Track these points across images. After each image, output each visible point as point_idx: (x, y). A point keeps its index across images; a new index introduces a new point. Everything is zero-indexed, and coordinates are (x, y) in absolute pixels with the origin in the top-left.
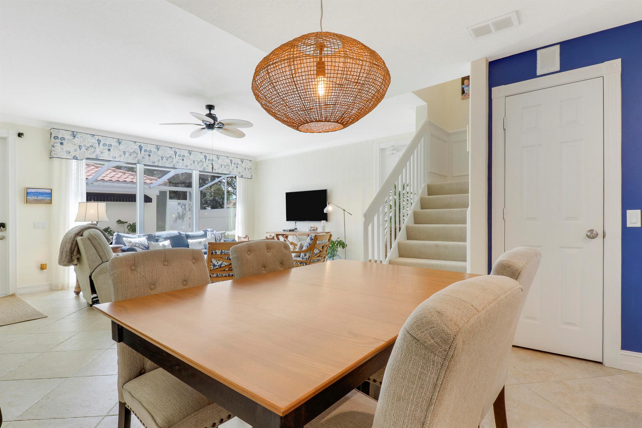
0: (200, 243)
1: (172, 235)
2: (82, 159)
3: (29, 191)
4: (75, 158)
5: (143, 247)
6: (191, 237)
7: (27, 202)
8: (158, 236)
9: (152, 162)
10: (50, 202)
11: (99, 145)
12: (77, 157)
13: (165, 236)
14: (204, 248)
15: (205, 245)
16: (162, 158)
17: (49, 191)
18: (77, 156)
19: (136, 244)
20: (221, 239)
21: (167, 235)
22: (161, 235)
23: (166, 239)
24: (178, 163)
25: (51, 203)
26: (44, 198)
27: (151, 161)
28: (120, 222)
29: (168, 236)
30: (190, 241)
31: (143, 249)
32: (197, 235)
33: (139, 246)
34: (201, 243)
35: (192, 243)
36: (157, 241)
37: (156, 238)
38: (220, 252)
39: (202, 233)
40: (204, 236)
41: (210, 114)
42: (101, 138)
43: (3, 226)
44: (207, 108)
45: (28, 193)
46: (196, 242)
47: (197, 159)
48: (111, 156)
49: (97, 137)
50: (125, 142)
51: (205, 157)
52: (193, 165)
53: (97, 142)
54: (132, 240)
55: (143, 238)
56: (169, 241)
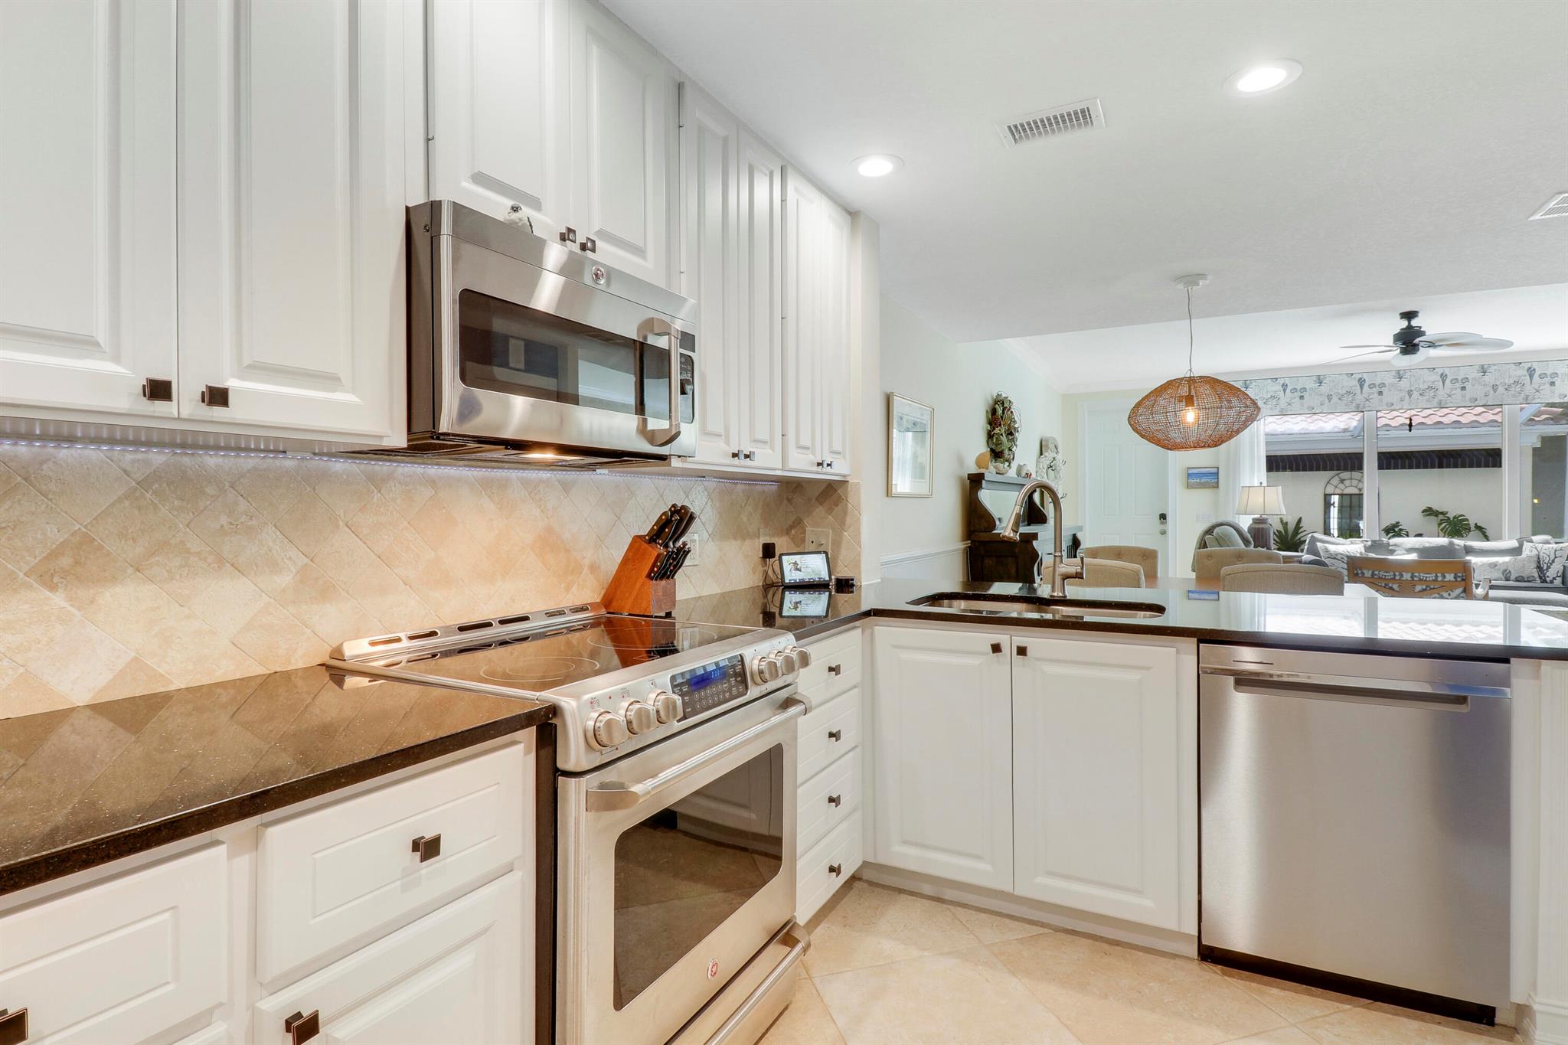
0: (1494, 565)
1: (1427, 545)
3: (1191, 471)
5: (1345, 559)
6: (1477, 552)
7: (1189, 486)
8: (1395, 545)
9: (1387, 404)
10: (1216, 486)
11: (1284, 393)
14: (1504, 579)
15: (1504, 568)
16: (1410, 392)
17: (1214, 470)
19: (1335, 554)
20: (1553, 561)
21: (1415, 544)
23: (1410, 550)
24: (1449, 396)
25: (1218, 487)
26: (1209, 480)
27: (1385, 401)
28: (1429, 512)
29: (1417, 546)
30: (1474, 560)
32: (1494, 548)
34: (1496, 565)
36: (1392, 552)
37: (1391, 548)
38: (1370, 572)
39: (1514, 544)
40: (1517, 551)
41: (1410, 327)
42: (1287, 381)
43: (1163, 517)
44: (1401, 318)
45: (1189, 475)
46: (1484, 564)
47: (1502, 380)
48: (1306, 406)
49: (1281, 381)
50: (1330, 379)
51: (1531, 372)
52: (1491, 395)
53: (1282, 389)
54: (1332, 548)
55: (1357, 546)
56: (1415, 554)
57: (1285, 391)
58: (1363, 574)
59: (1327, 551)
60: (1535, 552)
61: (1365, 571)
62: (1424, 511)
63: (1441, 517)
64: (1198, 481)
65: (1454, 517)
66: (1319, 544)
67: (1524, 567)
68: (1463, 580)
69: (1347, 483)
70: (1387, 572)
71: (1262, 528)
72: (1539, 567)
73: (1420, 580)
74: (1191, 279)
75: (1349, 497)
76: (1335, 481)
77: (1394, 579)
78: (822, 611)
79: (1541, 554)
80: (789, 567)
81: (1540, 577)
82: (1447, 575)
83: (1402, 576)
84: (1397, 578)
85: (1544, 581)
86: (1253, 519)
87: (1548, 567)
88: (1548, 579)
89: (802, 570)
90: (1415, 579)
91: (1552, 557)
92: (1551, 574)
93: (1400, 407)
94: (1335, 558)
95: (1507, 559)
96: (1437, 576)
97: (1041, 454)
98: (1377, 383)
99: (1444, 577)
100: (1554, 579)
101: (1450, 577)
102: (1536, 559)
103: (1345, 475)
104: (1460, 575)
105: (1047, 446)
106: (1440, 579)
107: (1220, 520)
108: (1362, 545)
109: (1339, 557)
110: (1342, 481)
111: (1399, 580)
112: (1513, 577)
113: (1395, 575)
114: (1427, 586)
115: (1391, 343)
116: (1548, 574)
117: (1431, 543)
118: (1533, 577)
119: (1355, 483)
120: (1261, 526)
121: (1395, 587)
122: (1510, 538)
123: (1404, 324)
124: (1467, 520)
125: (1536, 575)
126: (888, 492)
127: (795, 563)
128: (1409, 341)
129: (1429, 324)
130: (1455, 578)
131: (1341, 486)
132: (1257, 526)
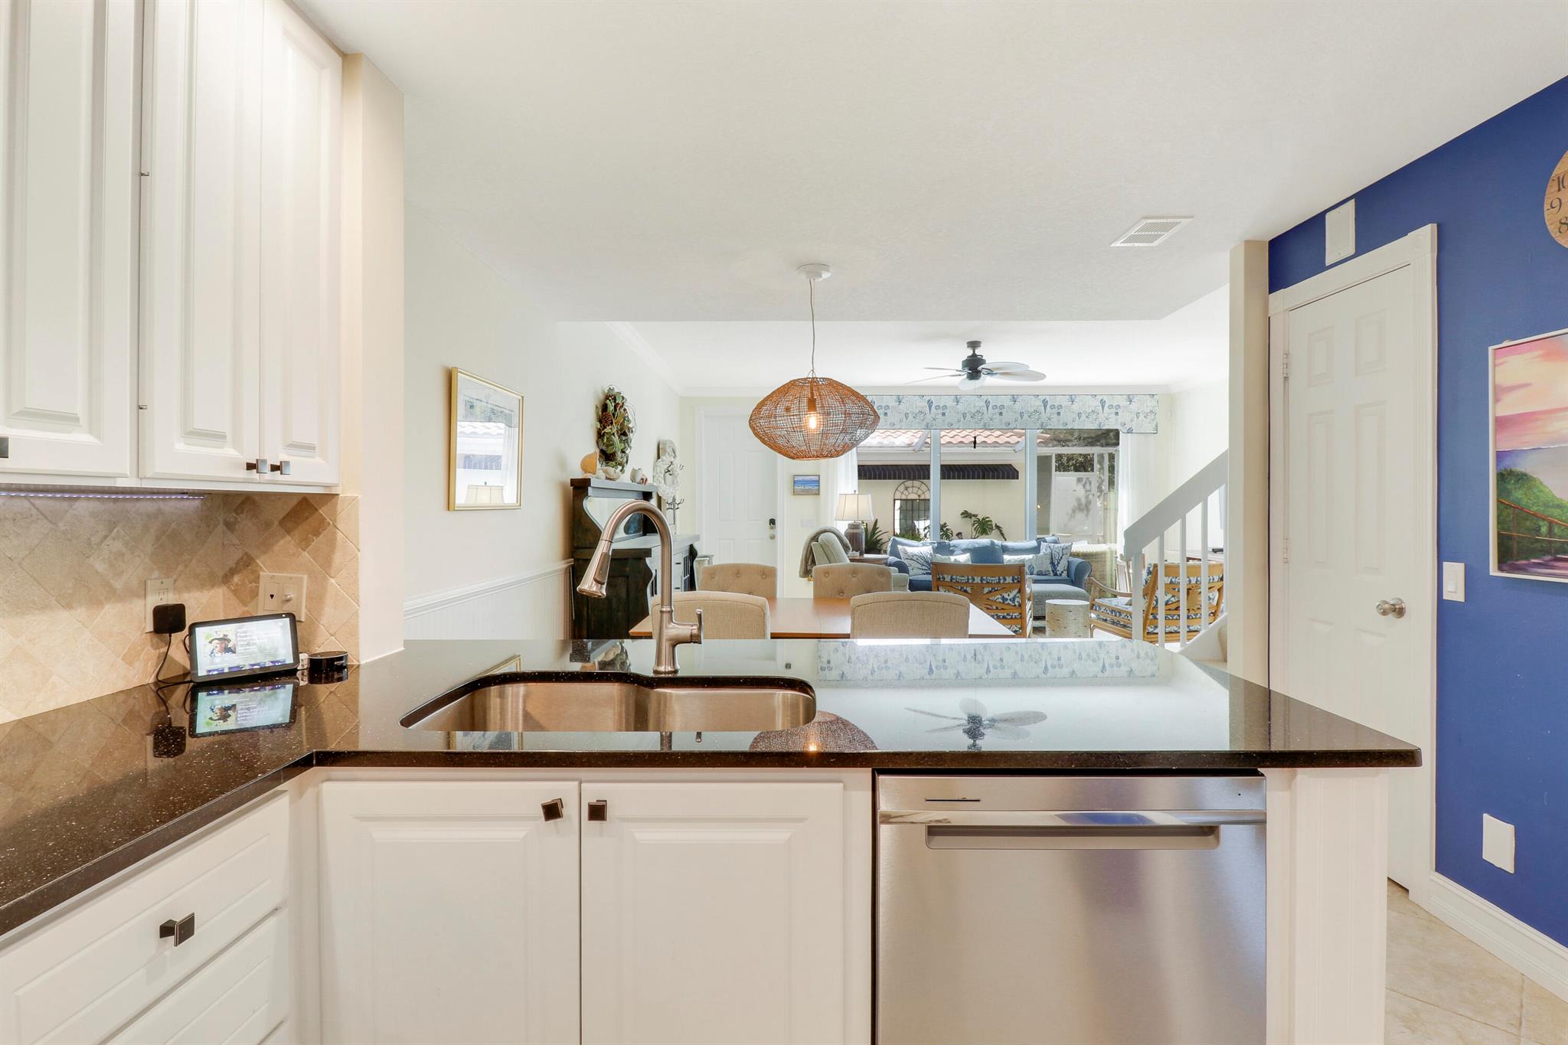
1: (977, 546)
3: (796, 479)
5: (923, 561)
6: (1009, 551)
7: (795, 493)
8: (954, 546)
9: (948, 424)
10: (818, 493)
13: (964, 547)
17: (816, 478)
20: (1061, 558)
21: (968, 545)
22: (959, 545)
23: (965, 551)
24: (991, 420)
25: (819, 495)
26: (811, 487)
27: (947, 422)
28: (966, 515)
29: (969, 547)
30: (1006, 557)
31: (923, 565)
32: (1022, 547)
33: (918, 559)
36: (952, 553)
37: (951, 548)
38: (949, 577)
39: (1034, 543)
40: (1036, 550)
41: (974, 355)
43: (772, 522)
44: (968, 347)
45: (795, 482)
47: (1027, 410)
48: (888, 423)
50: (907, 399)
51: (1045, 403)
52: (1019, 420)
54: (910, 550)
55: (927, 547)
56: (968, 554)
58: (944, 578)
59: (906, 553)
60: (1049, 551)
61: (945, 576)
62: (962, 514)
63: (974, 518)
64: (803, 488)
65: (983, 519)
66: (899, 547)
68: (1018, 581)
69: (910, 490)
70: (962, 576)
71: (857, 533)
72: (1052, 563)
73: (988, 583)
74: (813, 268)
75: (911, 502)
76: (902, 488)
77: (968, 582)
78: (283, 716)
79: (1053, 552)
80: (210, 647)
81: (1053, 571)
82: (1007, 578)
83: (974, 579)
84: (970, 581)
85: (1056, 575)
86: (849, 525)
87: (1058, 563)
89: (239, 649)
90: (984, 582)
91: (1061, 555)
92: (1060, 568)
93: (957, 427)
94: (912, 559)
95: (1031, 556)
96: (999, 579)
97: (659, 457)
98: (941, 405)
99: (1005, 580)
100: (1062, 572)
101: (1009, 580)
102: (1050, 556)
103: (909, 483)
104: (1016, 577)
105: (665, 451)
106: (1002, 581)
107: (822, 527)
108: (931, 546)
109: (915, 558)
110: (906, 488)
111: (972, 583)
112: (1035, 572)
113: (968, 579)
114: (992, 589)
115: (960, 368)
116: (1058, 568)
117: (979, 544)
118: (1048, 571)
119: (915, 490)
120: (855, 531)
121: (969, 590)
122: (1031, 539)
123: (970, 352)
124: (991, 521)
125: (1050, 569)
126: (449, 505)
127: (224, 639)
128: (974, 367)
129: (990, 355)
130: (1013, 580)
131: (906, 492)
132: (852, 531)
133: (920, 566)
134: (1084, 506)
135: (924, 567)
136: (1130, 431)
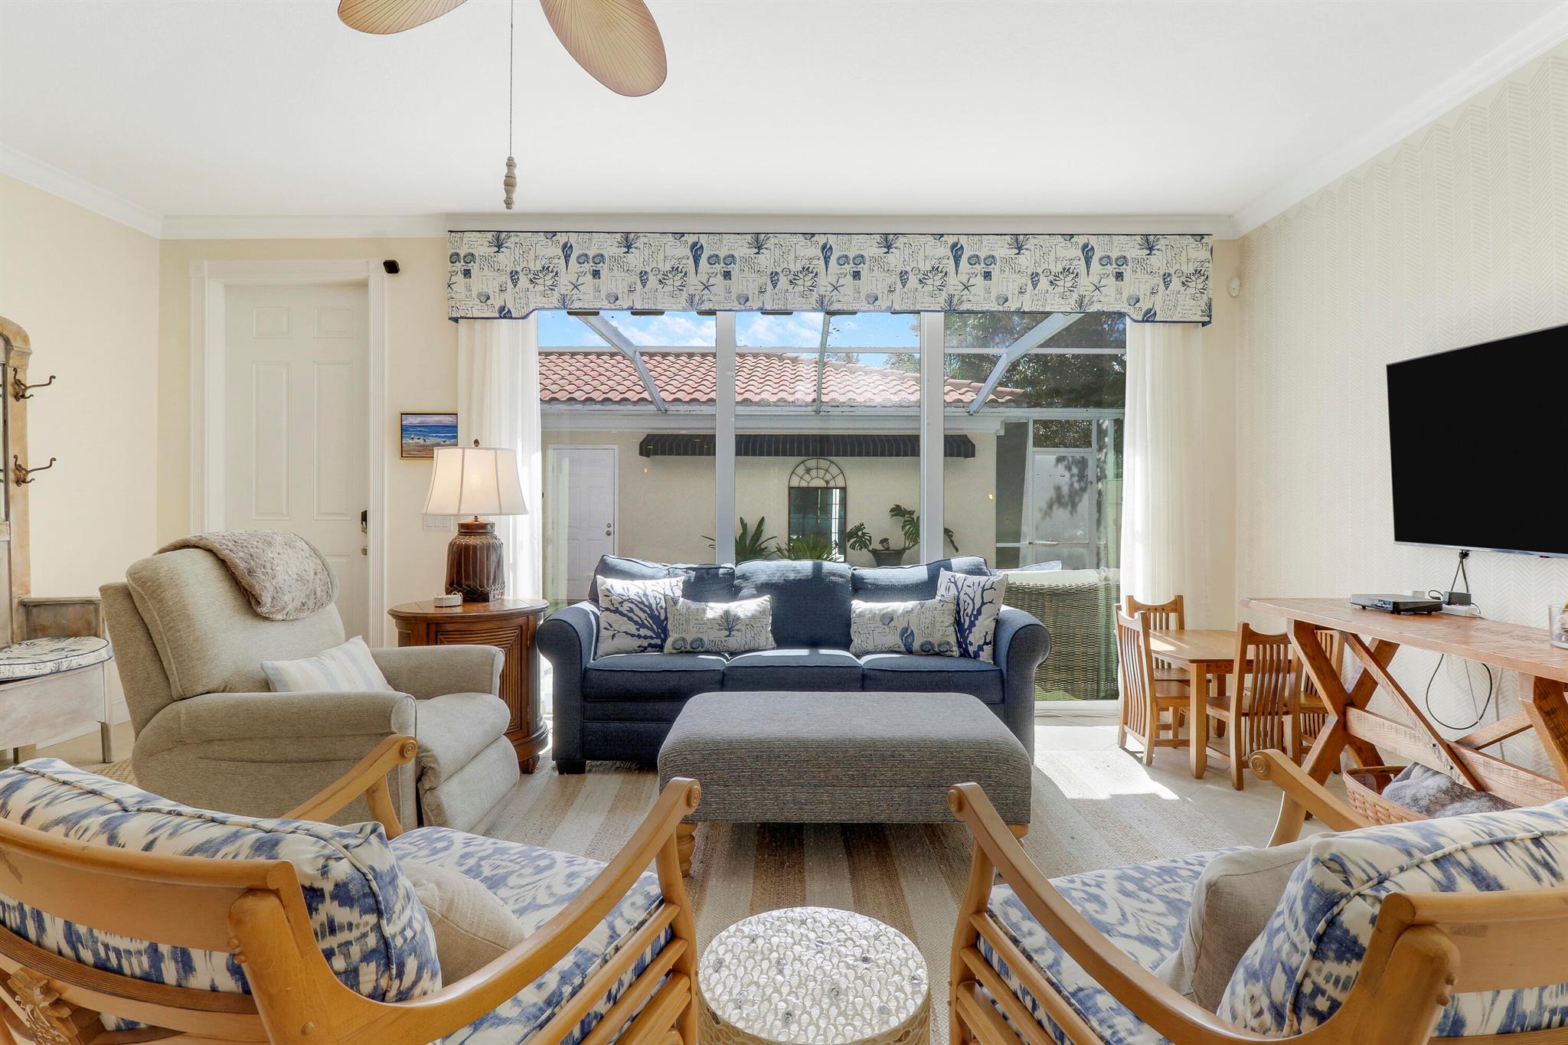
0: (888, 619)
2: (524, 312)
3: (406, 421)
4: (505, 314)
5: (643, 616)
7: (403, 453)
11: (567, 262)
12: (509, 311)
13: (763, 578)
14: (903, 649)
15: (905, 630)
16: (774, 277)
17: (451, 421)
18: (509, 306)
19: (621, 603)
20: (979, 612)
21: (773, 574)
22: (753, 575)
23: (762, 587)
24: (835, 288)
26: (441, 441)
29: (775, 579)
30: (858, 605)
31: (643, 626)
32: (894, 582)
33: (631, 610)
34: (892, 620)
35: (861, 615)
37: (736, 582)
39: (926, 573)
40: (927, 588)
42: (573, 239)
43: (364, 517)
45: (404, 429)
46: (874, 616)
47: (915, 265)
48: (603, 294)
49: (562, 239)
50: (646, 240)
52: (898, 290)
53: (561, 254)
55: (674, 581)
56: (764, 601)
57: (567, 258)
59: (608, 593)
60: (953, 591)
64: (421, 441)
66: (601, 578)
67: (933, 624)
72: (958, 623)
79: (962, 596)
81: (958, 645)
85: (965, 654)
86: (461, 525)
87: (972, 624)
88: (971, 649)
91: (977, 606)
92: (976, 637)
94: (616, 611)
95: (910, 604)
98: (722, 255)
100: (980, 648)
102: (953, 607)
108: (683, 578)
109: (624, 608)
116: (971, 638)
117: (797, 571)
118: (948, 643)
125: (952, 640)
132: (465, 541)
133: (633, 629)
134: (1067, 498)
135: (643, 632)
136: (1149, 317)
